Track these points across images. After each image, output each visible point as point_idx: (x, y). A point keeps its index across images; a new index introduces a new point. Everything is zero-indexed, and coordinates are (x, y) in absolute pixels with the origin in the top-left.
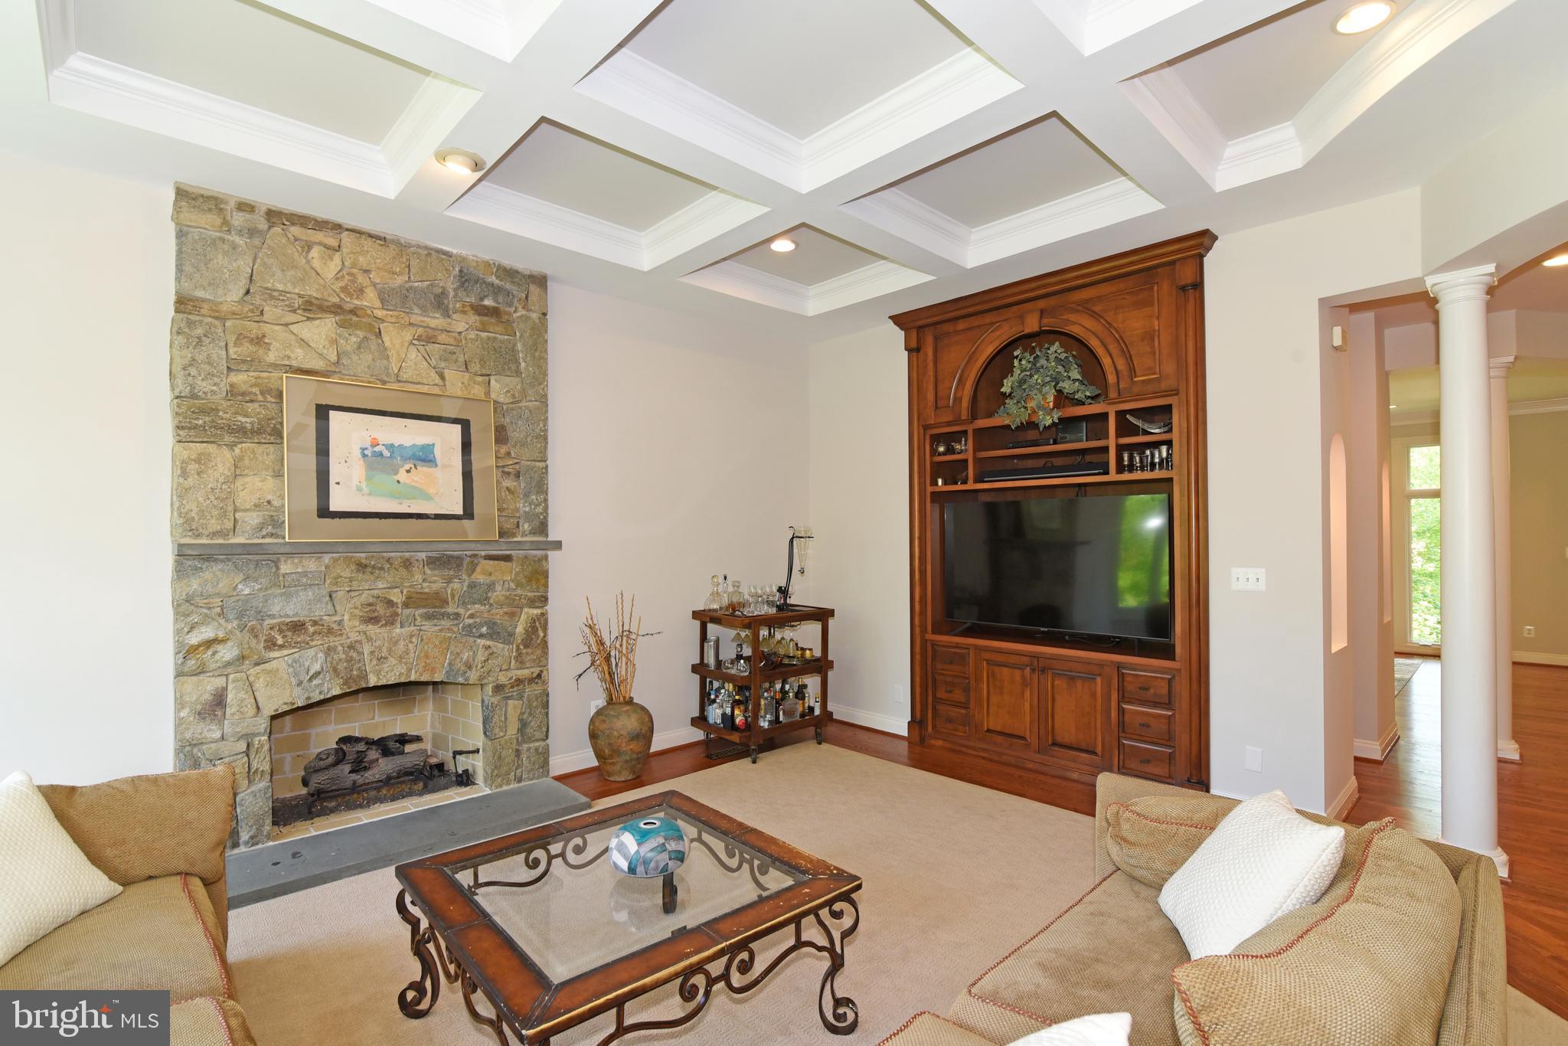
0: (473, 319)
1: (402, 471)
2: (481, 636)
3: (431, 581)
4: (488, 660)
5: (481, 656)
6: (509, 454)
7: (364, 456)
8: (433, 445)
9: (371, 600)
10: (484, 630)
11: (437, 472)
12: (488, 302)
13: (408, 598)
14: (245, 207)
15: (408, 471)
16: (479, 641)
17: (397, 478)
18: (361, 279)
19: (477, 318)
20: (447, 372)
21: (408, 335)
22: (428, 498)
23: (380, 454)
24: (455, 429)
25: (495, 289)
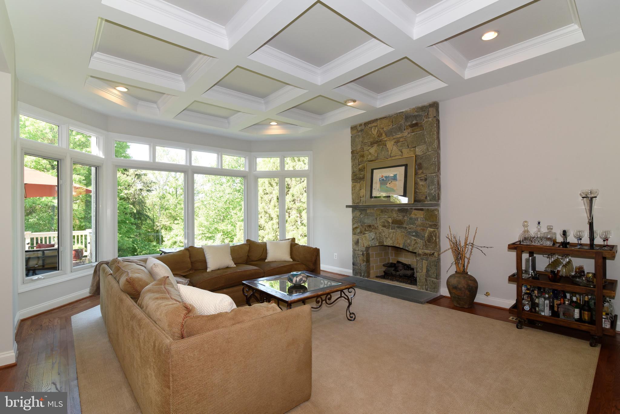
0: (410, 130)
1: (388, 183)
2: (413, 236)
3: (400, 217)
4: (415, 244)
5: (413, 242)
6: (423, 172)
7: (380, 181)
8: (397, 174)
9: (384, 221)
10: (414, 234)
11: (397, 183)
12: (414, 122)
13: (393, 221)
14: (361, 125)
15: (390, 183)
16: (412, 237)
17: (387, 186)
18: (382, 131)
19: (411, 129)
20: (403, 150)
21: (393, 143)
22: (394, 191)
23: (383, 180)
24: (403, 168)
25: (416, 117)
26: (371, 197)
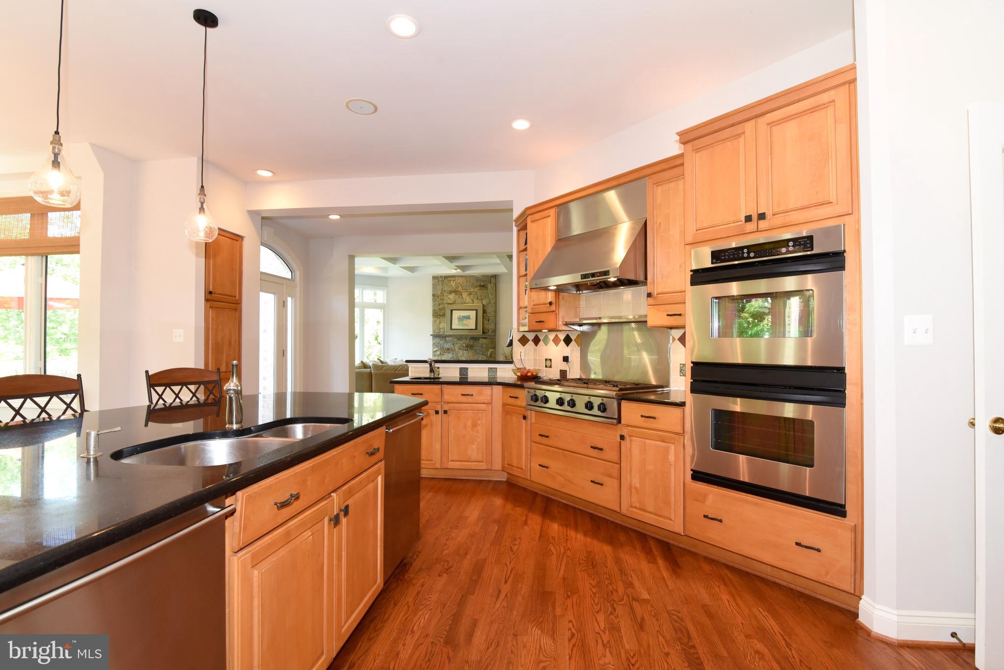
0: (479, 288)
3: (471, 343)
6: (487, 316)
7: (458, 318)
8: (471, 315)
9: (460, 345)
10: (481, 353)
11: (471, 321)
12: (482, 284)
13: (467, 345)
14: (441, 277)
15: (466, 321)
17: (464, 322)
18: (459, 285)
20: (474, 300)
21: (467, 294)
22: (468, 325)
23: (460, 318)
24: (475, 311)
25: (483, 281)
26: (451, 329)
